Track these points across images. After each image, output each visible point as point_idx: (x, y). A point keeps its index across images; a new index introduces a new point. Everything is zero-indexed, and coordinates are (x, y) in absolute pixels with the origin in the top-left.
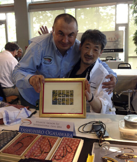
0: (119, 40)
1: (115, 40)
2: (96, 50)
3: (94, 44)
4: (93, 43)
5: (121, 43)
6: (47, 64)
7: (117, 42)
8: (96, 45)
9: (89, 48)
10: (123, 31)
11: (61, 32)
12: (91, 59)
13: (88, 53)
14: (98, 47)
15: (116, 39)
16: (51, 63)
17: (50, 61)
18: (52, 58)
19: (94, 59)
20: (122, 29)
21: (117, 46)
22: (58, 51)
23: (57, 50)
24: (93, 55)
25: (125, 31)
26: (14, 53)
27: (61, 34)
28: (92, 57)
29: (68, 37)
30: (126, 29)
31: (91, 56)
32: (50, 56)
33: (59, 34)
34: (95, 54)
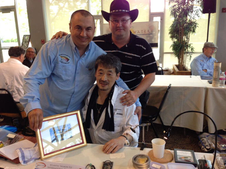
0: (154, 33)
1: (148, 33)
2: (110, 75)
3: (106, 69)
4: (105, 67)
5: (155, 37)
6: (64, 63)
7: (151, 35)
8: (109, 69)
9: (102, 74)
10: (158, 22)
11: (78, 27)
12: (107, 84)
13: (102, 79)
14: (112, 71)
15: (150, 31)
16: (68, 62)
17: (67, 60)
18: (70, 58)
19: (110, 84)
20: (157, 19)
21: (151, 41)
22: (77, 48)
23: (75, 48)
24: (108, 79)
25: (161, 22)
26: (21, 58)
27: (79, 28)
28: (108, 81)
29: (86, 31)
30: (161, 19)
31: (106, 81)
32: (67, 55)
33: (77, 28)
34: (110, 79)
